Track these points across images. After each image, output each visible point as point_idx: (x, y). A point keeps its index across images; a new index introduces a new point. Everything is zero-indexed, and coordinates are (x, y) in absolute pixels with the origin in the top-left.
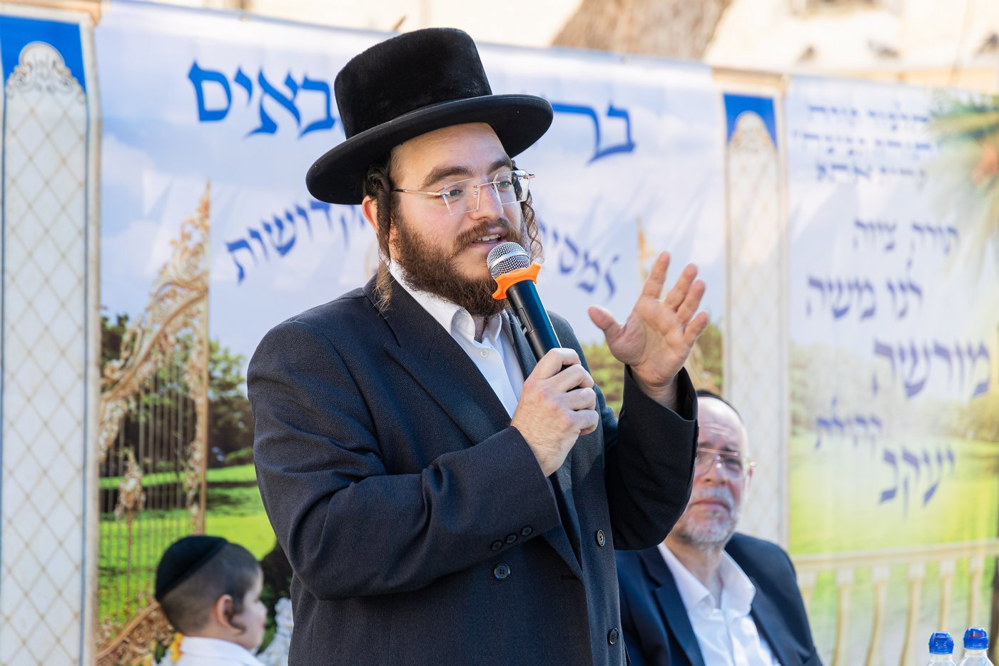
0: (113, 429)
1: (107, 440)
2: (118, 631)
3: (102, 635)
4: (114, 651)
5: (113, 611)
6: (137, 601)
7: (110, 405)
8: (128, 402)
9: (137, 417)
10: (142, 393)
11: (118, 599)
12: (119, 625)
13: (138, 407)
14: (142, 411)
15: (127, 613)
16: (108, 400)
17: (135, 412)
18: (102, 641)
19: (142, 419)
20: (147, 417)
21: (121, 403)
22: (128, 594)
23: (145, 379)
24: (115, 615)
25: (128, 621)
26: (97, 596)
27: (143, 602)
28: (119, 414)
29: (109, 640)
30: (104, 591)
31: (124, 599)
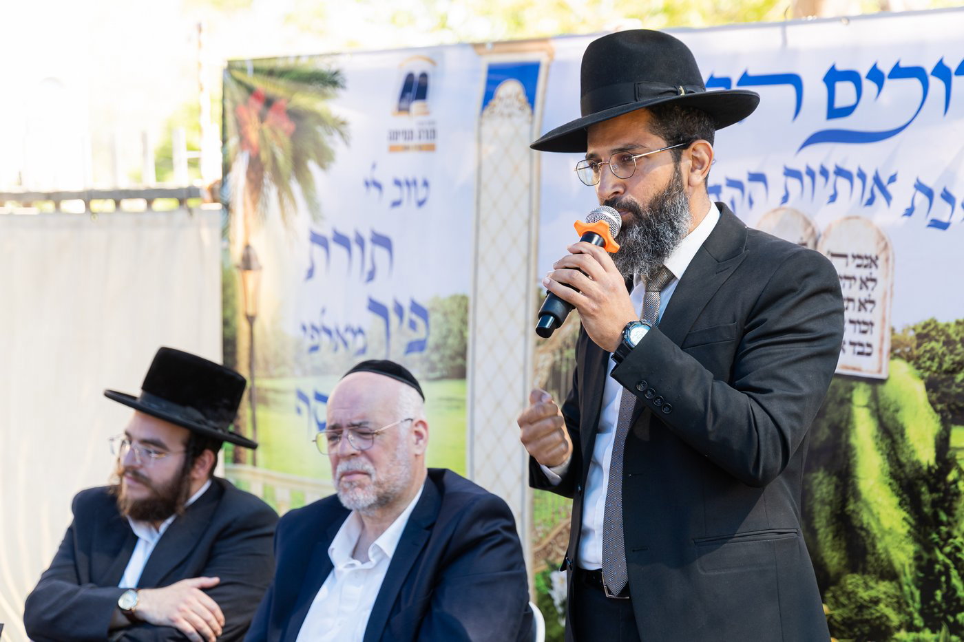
0: (544, 375)
1: (540, 383)
2: (547, 534)
3: (537, 533)
4: (545, 548)
5: (543, 517)
6: (559, 513)
7: (543, 357)
8: (554, 354)
9: (561, 366)
10: (564, 348)
11: (546, 509)
12: (548, 529)
13: (561, 360)
14: (564, 363)
15: (553, 521)
16: (541, 352)
17: (558, 364)
18: (537, 539)
19: (564, 369)
20: (567, 366)
21: (550, 355)
22: (553, 506)
23: (566, 338)
24: (545, 520)
25: (553, 528)
26: (533, 503)
27: (564, 515)
28: (548, 364)
29: (541, 539)
30: (537, 501)
31: (551, 510)
